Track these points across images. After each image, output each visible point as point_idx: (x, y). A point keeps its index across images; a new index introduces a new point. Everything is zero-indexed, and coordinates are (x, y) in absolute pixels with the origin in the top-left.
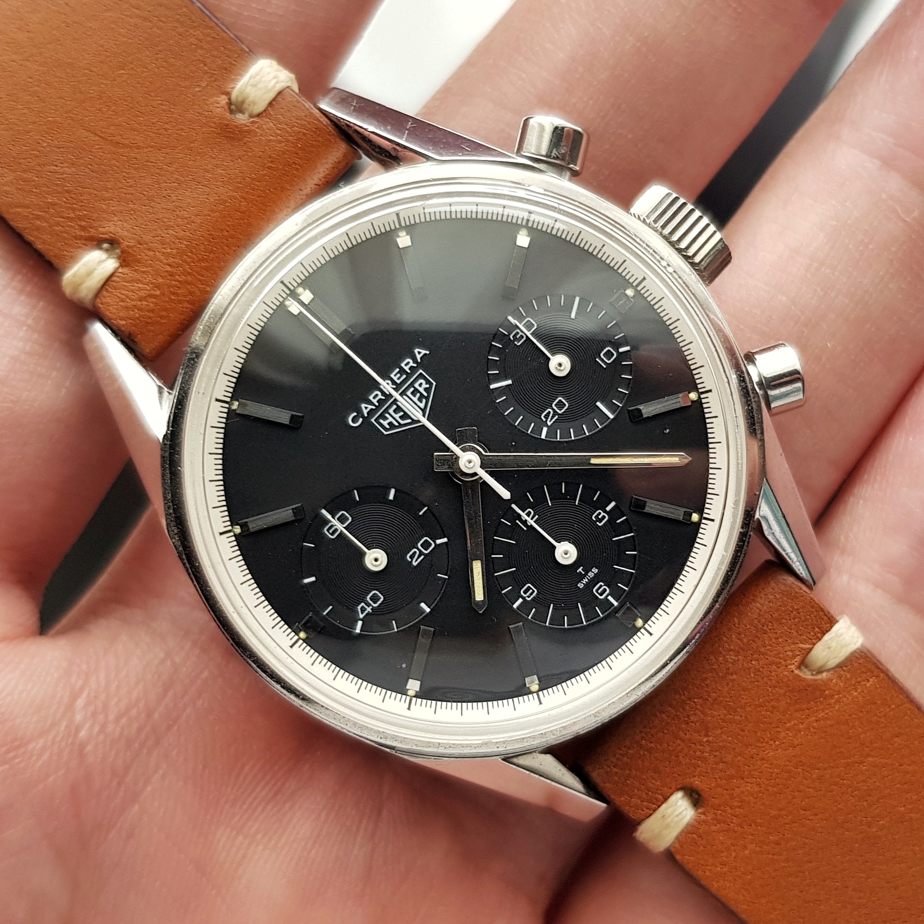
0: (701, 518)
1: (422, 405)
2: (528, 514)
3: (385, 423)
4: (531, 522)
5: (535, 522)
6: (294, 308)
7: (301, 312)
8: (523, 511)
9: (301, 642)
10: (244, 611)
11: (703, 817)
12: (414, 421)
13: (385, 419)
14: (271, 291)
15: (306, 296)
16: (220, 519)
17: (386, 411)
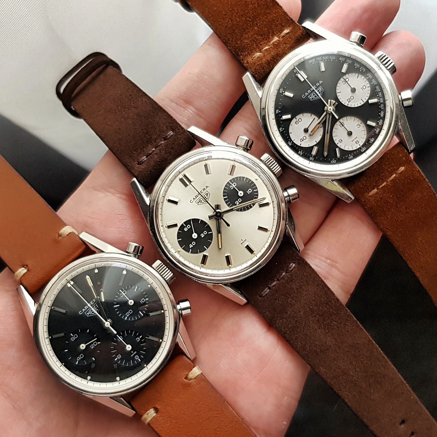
0: (162, 341)
1: (97, 310)
2: (121, 337)
3: (88, 314)
4: (121, 339)
5: (122, 339)
6: (69, 285)
7: (70, 287)
8: (120, 337)
9: (63, 365)
10: (50, 357)
11: (158, 415)
12: (95, 314)
13: (88, 313)
14: (64, 282)
15: (72, 283)
16: (46, 335)
17: (89, 311)
